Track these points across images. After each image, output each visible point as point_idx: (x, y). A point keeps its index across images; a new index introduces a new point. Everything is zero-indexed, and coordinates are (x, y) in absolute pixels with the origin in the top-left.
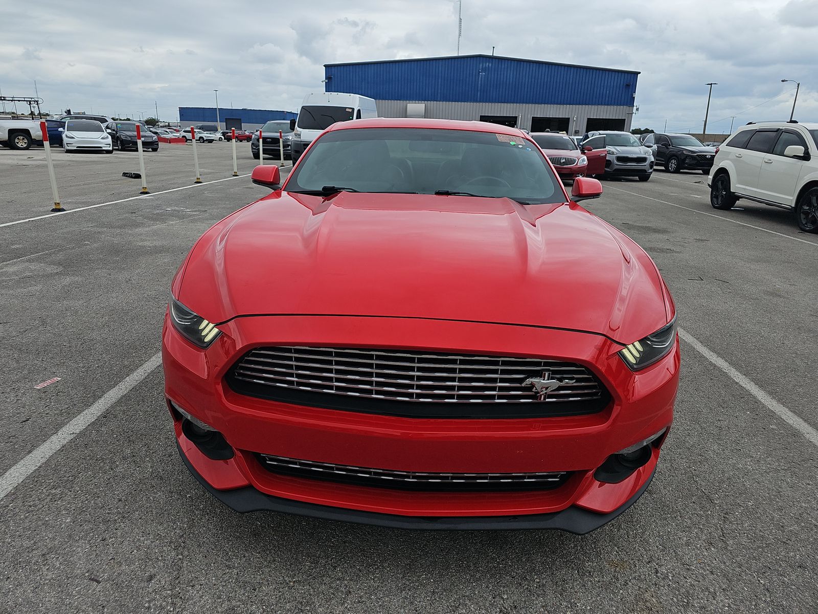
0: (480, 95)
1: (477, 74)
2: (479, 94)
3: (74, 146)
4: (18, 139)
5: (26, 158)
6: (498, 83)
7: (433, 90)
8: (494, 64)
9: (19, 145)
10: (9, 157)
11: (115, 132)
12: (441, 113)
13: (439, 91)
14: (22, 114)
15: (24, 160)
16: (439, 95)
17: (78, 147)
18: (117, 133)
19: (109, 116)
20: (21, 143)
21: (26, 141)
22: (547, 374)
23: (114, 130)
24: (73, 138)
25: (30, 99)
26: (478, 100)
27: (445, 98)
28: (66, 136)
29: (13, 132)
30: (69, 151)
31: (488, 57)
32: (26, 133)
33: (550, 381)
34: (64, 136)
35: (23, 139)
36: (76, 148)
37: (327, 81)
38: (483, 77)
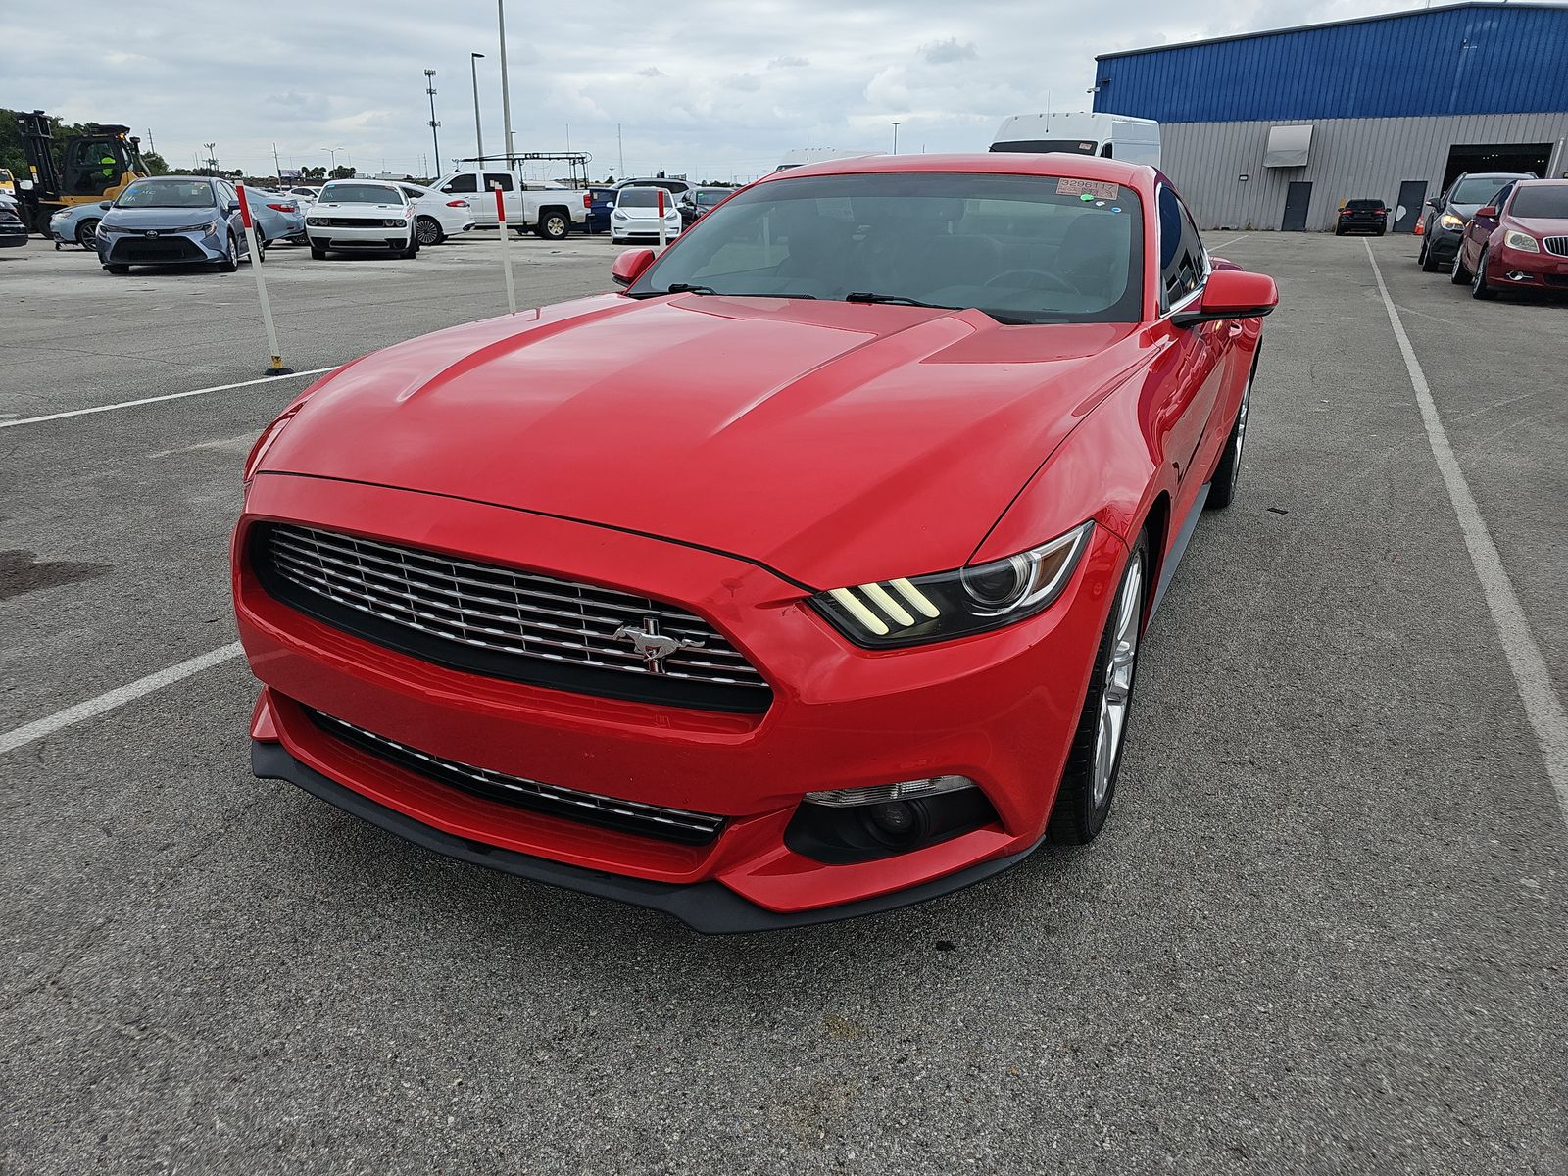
0: (1458, 97)
1: (1456, 48)
2: (1455, 94)
3: (624, 233)
4: (552, 221)
5: (549, 252)
6: (1512, 66)
7: (1338, 94)
8: (1503, 25)
9: (552, 232)
10: (525, 251)
11: (692, 207)
12: (1350, 144)
13: (1353, 95)
14: (597, 182)
15: (548, 255)
16: (1351, 103)
17: (630, 234)
18: (695, 209)
19: (693, 179)
20: (556, 227)
21: (563, 225)
22: (651, 623)
23: (692, 204)
24: (624, 218)
25: (573, 156)
26: (1452, 108)
27: (1365, 110)
28: (616, 215)
29: (546, 211)
30: (617, 241)
31: (1489, 8)
32: (562, 211)
33: (659, 637)
34: (612, 215)
35: (559, 222)
36: (627, 236)
37: (1098, 89)
38: (1472, 54)
